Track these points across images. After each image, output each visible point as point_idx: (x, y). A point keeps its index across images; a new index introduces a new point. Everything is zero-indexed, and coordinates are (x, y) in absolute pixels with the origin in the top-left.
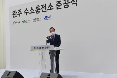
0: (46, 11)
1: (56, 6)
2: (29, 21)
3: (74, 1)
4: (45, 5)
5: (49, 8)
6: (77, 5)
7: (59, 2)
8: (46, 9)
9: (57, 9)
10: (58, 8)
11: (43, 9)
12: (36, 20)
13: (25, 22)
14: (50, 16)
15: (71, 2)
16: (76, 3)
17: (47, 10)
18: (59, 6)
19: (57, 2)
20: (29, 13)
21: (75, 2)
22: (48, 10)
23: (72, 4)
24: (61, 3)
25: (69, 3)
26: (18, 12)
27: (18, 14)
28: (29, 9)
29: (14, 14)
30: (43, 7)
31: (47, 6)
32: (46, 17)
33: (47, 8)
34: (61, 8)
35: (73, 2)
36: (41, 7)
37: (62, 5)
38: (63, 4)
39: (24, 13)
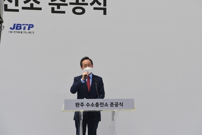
0: (17, 11)
1: (50, 4)
3: (100, 4)
5: (28, 5)
6: (105, 13)
8: (17, 5)
9: (53, 11)
10: (56, 9)
14: (31, 26)
15: (92, 4)
16: (105, 10)
17: (19, 8)
18: (59, 5)
21: (102, 6)
22: (23, 8)
23: (95, 9)
24: (64, 1)
25: (87, 4)
32: (17, 27)
33: (22, 4)
34: (64, 12)
35: (96, 5)
37: (66, 5)
38: (71, 4)
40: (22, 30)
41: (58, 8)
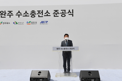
0: (43, 17)
1: (53, 14)
2: (22, 23)
4: (41, 11)
5: (46, 15)
6: (73, 16)
7: (56, 11)
8: (42, 15)
9: (54, 16)
10: (55, 15)
11: (39, 14)
12: (31, 23)
13: (17, 23)
14: (47, 22)
15: (68, 13)
16: (73, 15)
18: (56, 14)
19: (54, 10)
20: (22, 16)
21: (72, 13)
22: (44, 16)
23: (69, 14)
24: (58, 12)
25: (66, 13)
26: (7, 12)
27: (7, 15)
28: (23, 12)
29: (2, 15)
30: (39, 13)
31: (44, 12)
32: (42, 22)
33: (44, 14)
34: (58, 16)
36: (37, 12)
37: (59, 14)
38: (60, 13)
39: (16, 15)
40: (44, 23)
41: (56, 15)
